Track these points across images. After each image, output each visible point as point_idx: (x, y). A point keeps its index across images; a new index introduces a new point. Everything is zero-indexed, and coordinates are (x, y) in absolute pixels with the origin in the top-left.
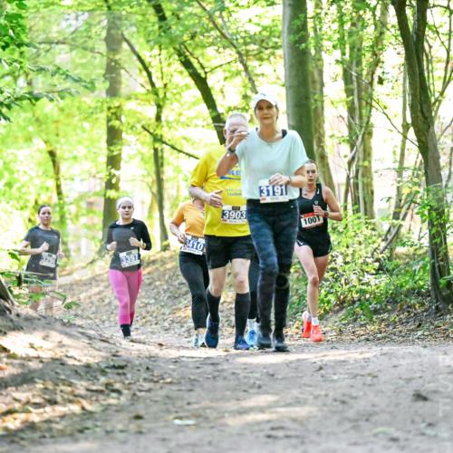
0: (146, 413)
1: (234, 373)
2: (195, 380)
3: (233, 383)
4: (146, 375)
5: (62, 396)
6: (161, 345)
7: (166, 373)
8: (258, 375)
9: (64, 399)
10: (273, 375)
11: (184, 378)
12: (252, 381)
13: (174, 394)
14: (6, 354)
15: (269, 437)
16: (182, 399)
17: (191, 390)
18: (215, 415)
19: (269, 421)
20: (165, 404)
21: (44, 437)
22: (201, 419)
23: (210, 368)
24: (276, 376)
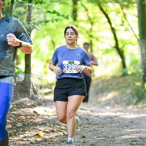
0: (87, 136)
1: (118, 121)
2: (104, 123)
3: (118, 125)
4: (86, 122)
5: (56, 129)
6: (92, 111)
7: (94, 121)
8: (127, 122)
9: (57, 130)
10: (132, 122)
11: (100, 123)
12: (125, 124)
13: (97, 129)
14: (36, 114)
15: (131, 144)
16: (100, 130)
17: (103, 127)
18: (112, 136)
19: (131, 139)
20: (93, 132)
21: (50, 144)
22: (106, 138)
23: (110, 119)
24: (133, 122)
